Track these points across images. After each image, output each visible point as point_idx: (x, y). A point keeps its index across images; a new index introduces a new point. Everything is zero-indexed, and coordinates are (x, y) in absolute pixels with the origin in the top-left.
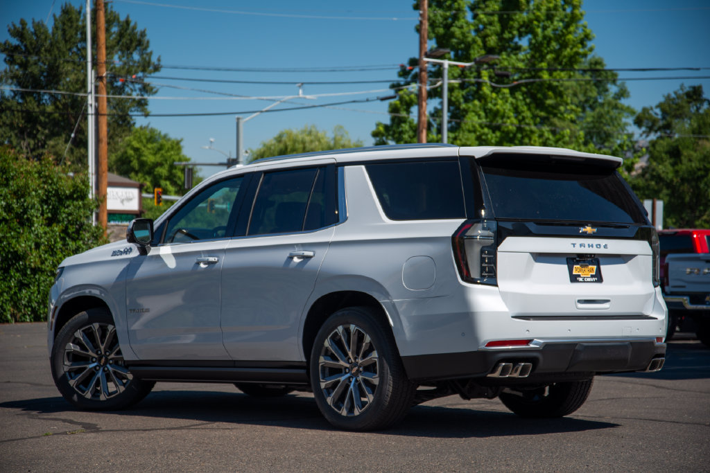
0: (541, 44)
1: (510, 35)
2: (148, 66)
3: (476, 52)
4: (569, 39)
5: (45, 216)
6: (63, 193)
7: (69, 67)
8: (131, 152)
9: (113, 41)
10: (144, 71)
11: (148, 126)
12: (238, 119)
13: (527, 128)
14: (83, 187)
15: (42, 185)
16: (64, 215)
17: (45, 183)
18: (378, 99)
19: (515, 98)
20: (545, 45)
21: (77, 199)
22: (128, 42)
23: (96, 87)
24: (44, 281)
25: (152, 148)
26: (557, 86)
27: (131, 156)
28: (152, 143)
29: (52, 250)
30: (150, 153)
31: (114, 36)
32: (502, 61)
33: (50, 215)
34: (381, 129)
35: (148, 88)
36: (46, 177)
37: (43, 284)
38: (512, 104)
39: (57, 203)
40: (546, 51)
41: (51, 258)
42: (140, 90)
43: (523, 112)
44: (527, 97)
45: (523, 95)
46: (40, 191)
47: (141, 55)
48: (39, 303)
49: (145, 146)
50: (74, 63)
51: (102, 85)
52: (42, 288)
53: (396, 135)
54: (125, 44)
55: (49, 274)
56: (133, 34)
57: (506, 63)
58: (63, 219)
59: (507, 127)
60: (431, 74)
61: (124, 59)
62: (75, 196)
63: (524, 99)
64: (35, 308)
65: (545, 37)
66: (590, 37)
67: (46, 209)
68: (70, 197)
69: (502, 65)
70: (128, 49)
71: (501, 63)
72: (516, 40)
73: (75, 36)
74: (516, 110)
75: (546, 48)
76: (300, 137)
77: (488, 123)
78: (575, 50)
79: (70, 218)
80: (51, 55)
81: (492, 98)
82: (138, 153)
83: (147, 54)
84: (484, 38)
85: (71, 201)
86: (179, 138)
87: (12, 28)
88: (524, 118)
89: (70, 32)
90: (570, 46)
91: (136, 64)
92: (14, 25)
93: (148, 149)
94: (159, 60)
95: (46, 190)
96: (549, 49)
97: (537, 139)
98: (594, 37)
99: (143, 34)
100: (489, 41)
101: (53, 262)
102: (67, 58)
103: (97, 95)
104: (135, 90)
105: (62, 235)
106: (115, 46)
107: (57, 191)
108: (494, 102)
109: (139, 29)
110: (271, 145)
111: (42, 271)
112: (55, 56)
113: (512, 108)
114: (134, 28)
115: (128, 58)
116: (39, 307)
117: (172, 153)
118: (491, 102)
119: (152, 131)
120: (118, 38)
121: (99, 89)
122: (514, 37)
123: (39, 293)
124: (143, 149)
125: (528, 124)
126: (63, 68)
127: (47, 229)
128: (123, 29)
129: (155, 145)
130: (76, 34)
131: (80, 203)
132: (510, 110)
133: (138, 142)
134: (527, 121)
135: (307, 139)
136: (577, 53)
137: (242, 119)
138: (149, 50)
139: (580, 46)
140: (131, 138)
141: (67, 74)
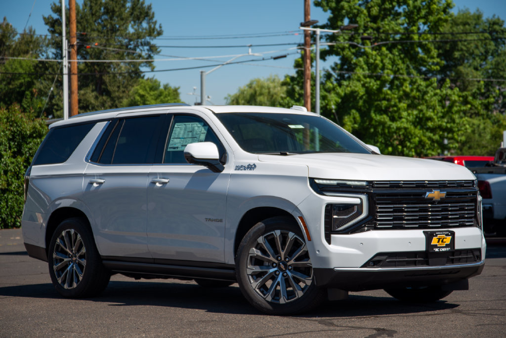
0: (412, 12)
1: (391, 6)
2: (154, 32)
3: (362, 19)
4: (433, 8)
5: (12, 150)
6: (25, 133)
7: (95, 34)
8: (138, 98)
9: (127, 13)
10: (150, 35)
11: (153, 78)
12: (202, 72)
13: (401, 77)
14: (41, 129)
15: (8, 128)
16: (26, 150)
17: (11, 126)
18: (272, 58)
19: (393, 54)
20: (415, 13)
21: (35, 138)
22: (138, 14)
23: (69, 52)
24: (11, 198)
25: (154, 95)
26: (426, 44)
27: (138, 101)
28: (154, 91)
29: (18, 175)
30: (152, 99)
31: (128, 10)
32: (385, 26)
33: (16, 150)
34: (288, 80)
35: (154, 49)
36: (12, 121)
37: (10, 201)
38: (390, 58)
39: (21, 141)
40: (416, 18)
41: (17, 181)
42: (148, 50)
43: (398, 65)
44: (402, 54)
45: (398, 52)
46: (7, 132)
47: (148, 23)
48: (7, 215)
49: (148, 93)
50: (99, 31)
51: (74, 51)
52: (10, 204)
53: (300, 84)
54: (136, 16)
55: (15, 193)
56: (142, 8)
57: (387, 27)
58: (26, 152)
59: (385, 77)
60: (328, 37)
61: (136, 27)
62: (34, 135)
63: (400, 55)
64: (5, 218)
65: (415, 7)
66: (451, 5)
67: (13, 145)
68: (31, 136)
69: (384, 29)
70: (138, 19)
71: (384, 27)
72: (396, 8)
73: (99, 11)
74: (393, 63)
75: (417, 16)
76: (266, 84)
77: (370, 74)
78: (439, 16)
79: (31, 152)
80: (81, 26)
81: (372, 55)
82: (143, 99)
83: (153, 23)
84: (369, 9)
85: (31, 139)
86: (177, 87)
87: (54, 6)
88: (399, 69)
89: (95, 8)
90: (436, 14)
91: (144, 31)
92: (55, 4)
93: (151, 95)
94: (160, 27)
95: (12, 132)
96: (419, 16)
97: (408, 85)
98: (454, 6)
99: (150, 7)
100: (373, 11)
101: (18, 185)
102: (94, 27)
103: (70, 61)
104: (144, 51)
105: (25, 164)
106: (128, 17)
107: (20, 132)
108: (374, 57)
109: (146, 4)
110: (245, 90)
111: (11, 191)
112: (85, 26)
113: (390, 62)
114: (143, 3)
115: (138, 26)
116: (8, 217)
117: (169, 98)
118: (372, 58)
119: (156, 81)
120: (131, 11)
121: (71, 54)
122: (394, 7)
123: (8, 207)
124: (147, 95)
125: (402, 74)
126: (90, 35)
127: (13, 160)
128: (134, 4)
129: (156, 92)
130: (100, 9)
131: (39, 140)
132: (389, 63)
133: (143, 91)
134: (401, 71)
135: (271, 85)
136: (440, 19)
137: (205, 72)
138: (154, 20)
139: (443, 13)
140: (138, 87)
141: (93, 39)
